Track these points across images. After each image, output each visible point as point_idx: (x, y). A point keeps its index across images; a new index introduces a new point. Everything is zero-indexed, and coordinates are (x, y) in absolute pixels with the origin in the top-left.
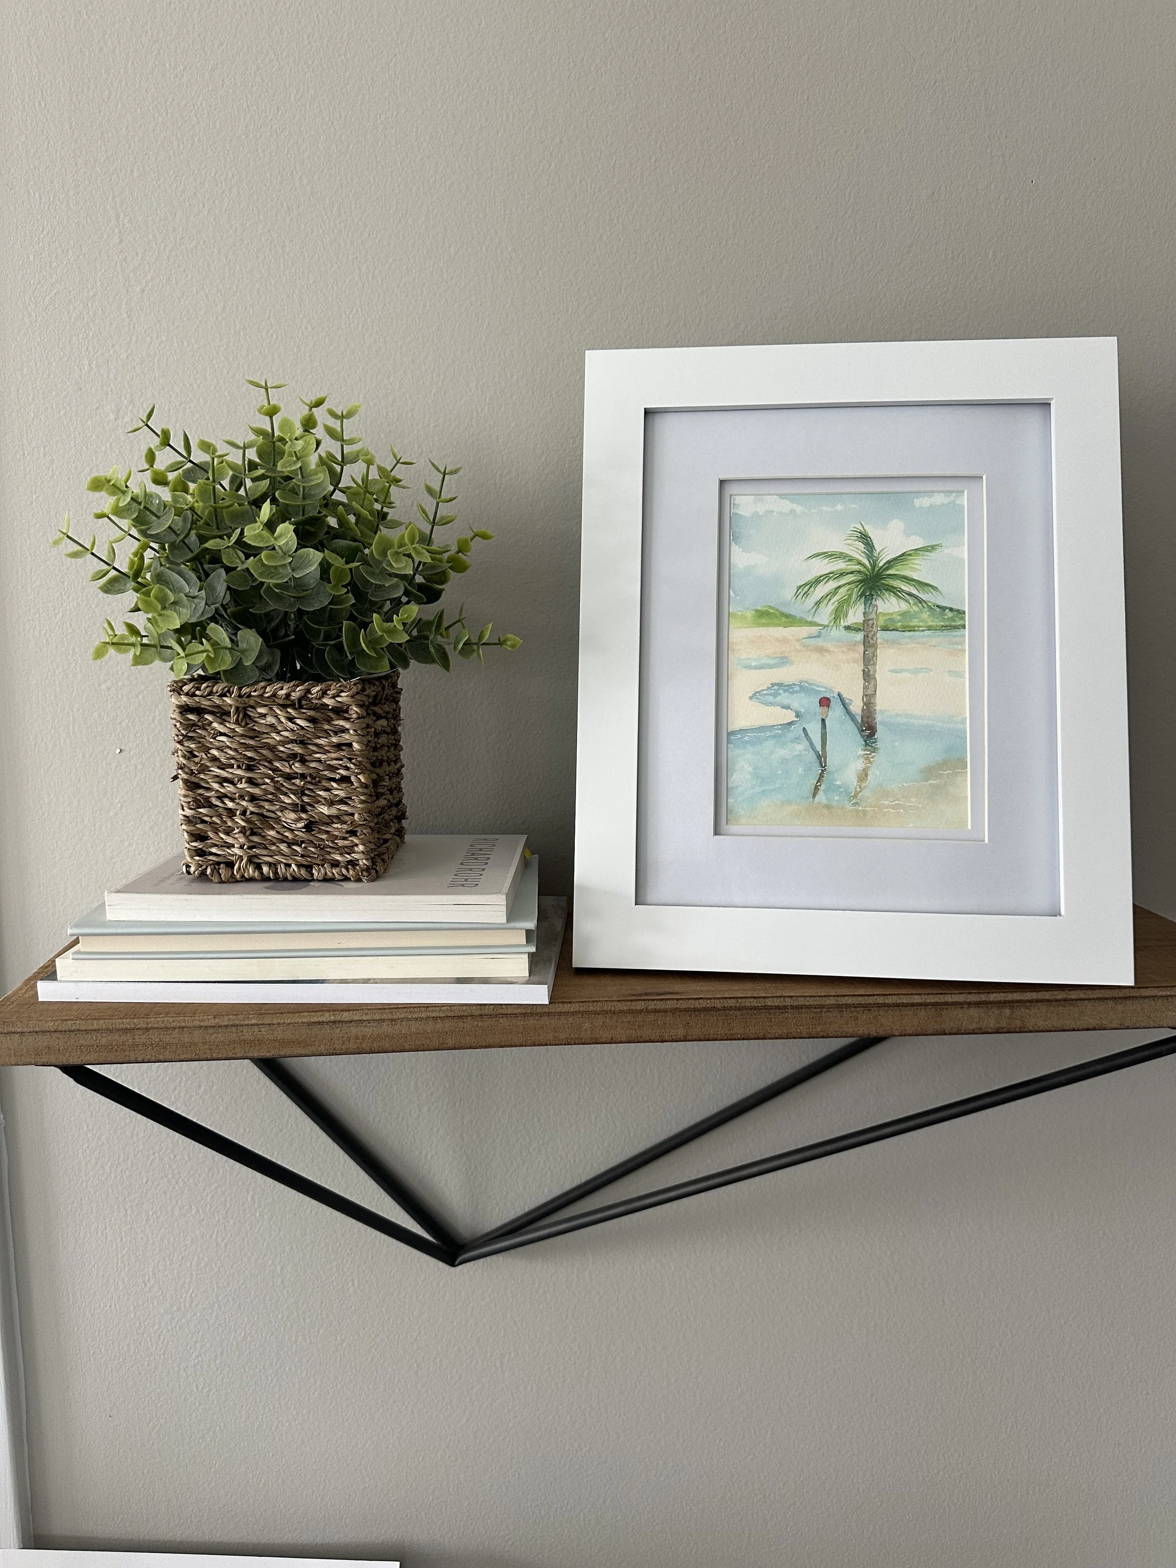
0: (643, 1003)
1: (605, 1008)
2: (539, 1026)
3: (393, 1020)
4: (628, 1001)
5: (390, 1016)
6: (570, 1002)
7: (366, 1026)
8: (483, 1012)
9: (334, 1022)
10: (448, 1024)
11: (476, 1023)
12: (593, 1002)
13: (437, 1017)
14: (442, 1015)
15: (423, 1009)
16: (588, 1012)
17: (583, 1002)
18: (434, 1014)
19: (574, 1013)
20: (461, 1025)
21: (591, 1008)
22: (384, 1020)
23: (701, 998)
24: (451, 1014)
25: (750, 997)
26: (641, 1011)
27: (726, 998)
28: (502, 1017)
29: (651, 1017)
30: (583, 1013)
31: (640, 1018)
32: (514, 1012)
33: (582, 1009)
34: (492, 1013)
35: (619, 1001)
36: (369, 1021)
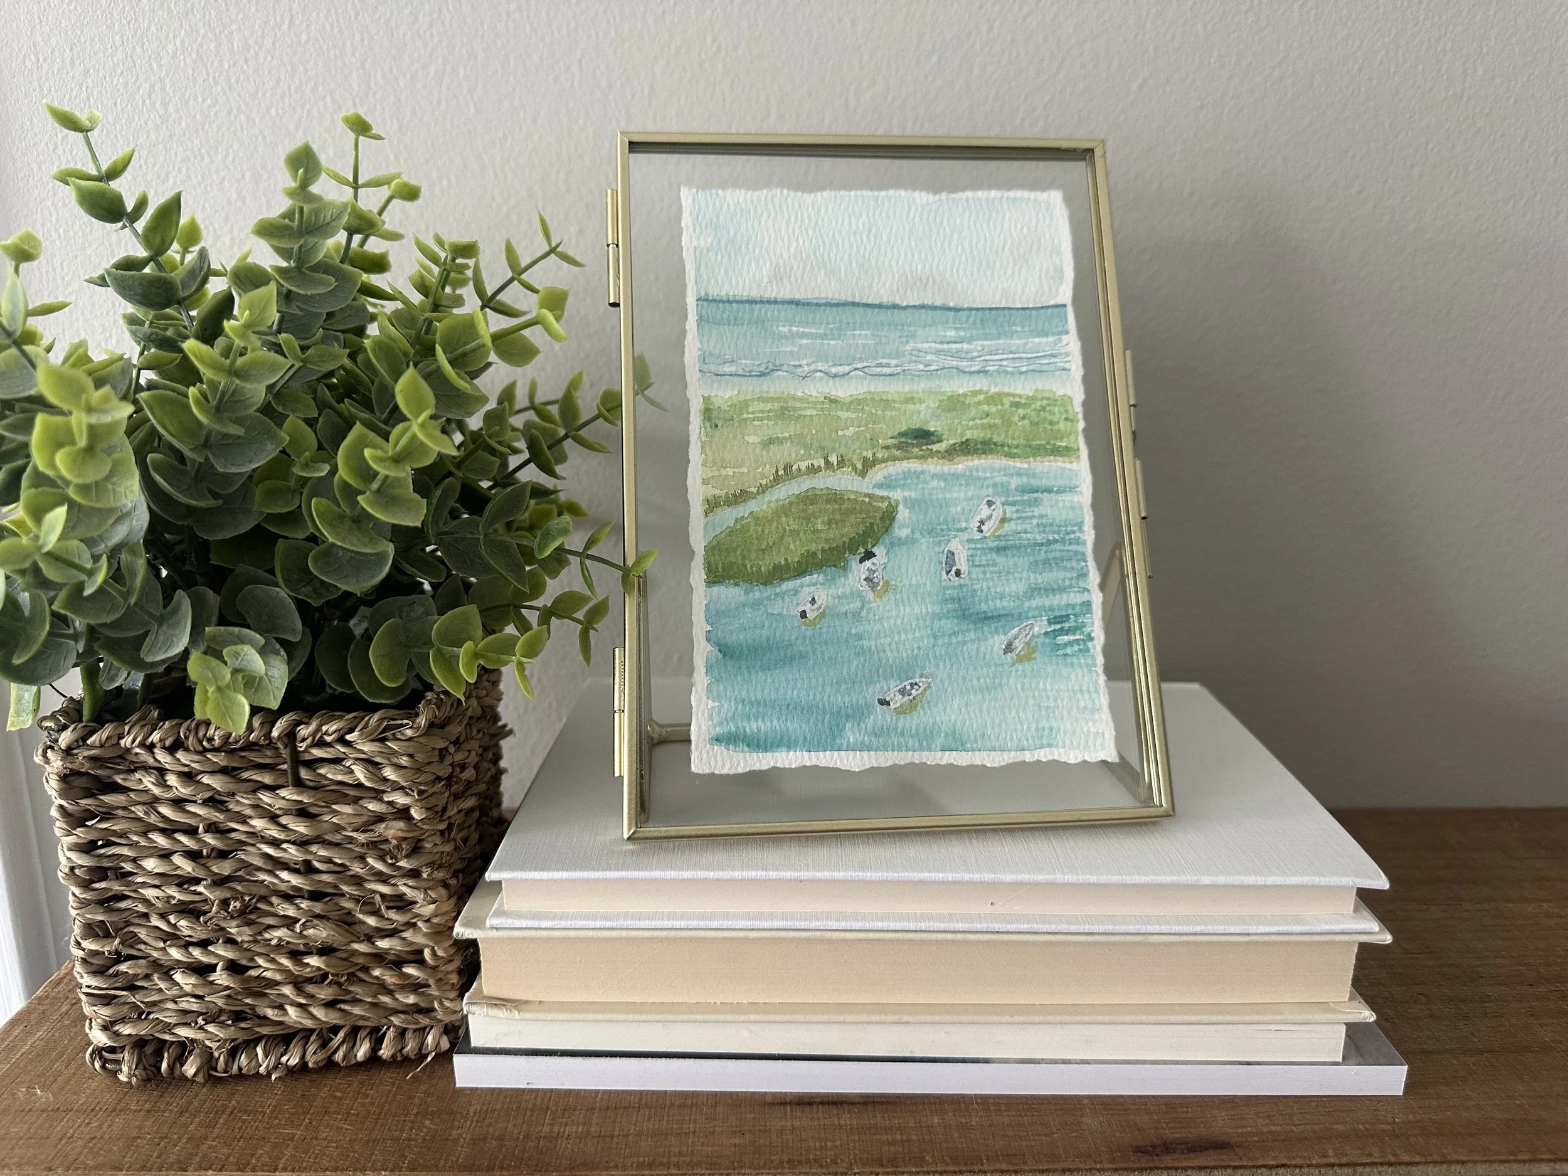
17: (1042, 1171)
23: (1283, 1166)
25: (1381, 1164)
27: (1333, 1165)
35: (1116, 1170)
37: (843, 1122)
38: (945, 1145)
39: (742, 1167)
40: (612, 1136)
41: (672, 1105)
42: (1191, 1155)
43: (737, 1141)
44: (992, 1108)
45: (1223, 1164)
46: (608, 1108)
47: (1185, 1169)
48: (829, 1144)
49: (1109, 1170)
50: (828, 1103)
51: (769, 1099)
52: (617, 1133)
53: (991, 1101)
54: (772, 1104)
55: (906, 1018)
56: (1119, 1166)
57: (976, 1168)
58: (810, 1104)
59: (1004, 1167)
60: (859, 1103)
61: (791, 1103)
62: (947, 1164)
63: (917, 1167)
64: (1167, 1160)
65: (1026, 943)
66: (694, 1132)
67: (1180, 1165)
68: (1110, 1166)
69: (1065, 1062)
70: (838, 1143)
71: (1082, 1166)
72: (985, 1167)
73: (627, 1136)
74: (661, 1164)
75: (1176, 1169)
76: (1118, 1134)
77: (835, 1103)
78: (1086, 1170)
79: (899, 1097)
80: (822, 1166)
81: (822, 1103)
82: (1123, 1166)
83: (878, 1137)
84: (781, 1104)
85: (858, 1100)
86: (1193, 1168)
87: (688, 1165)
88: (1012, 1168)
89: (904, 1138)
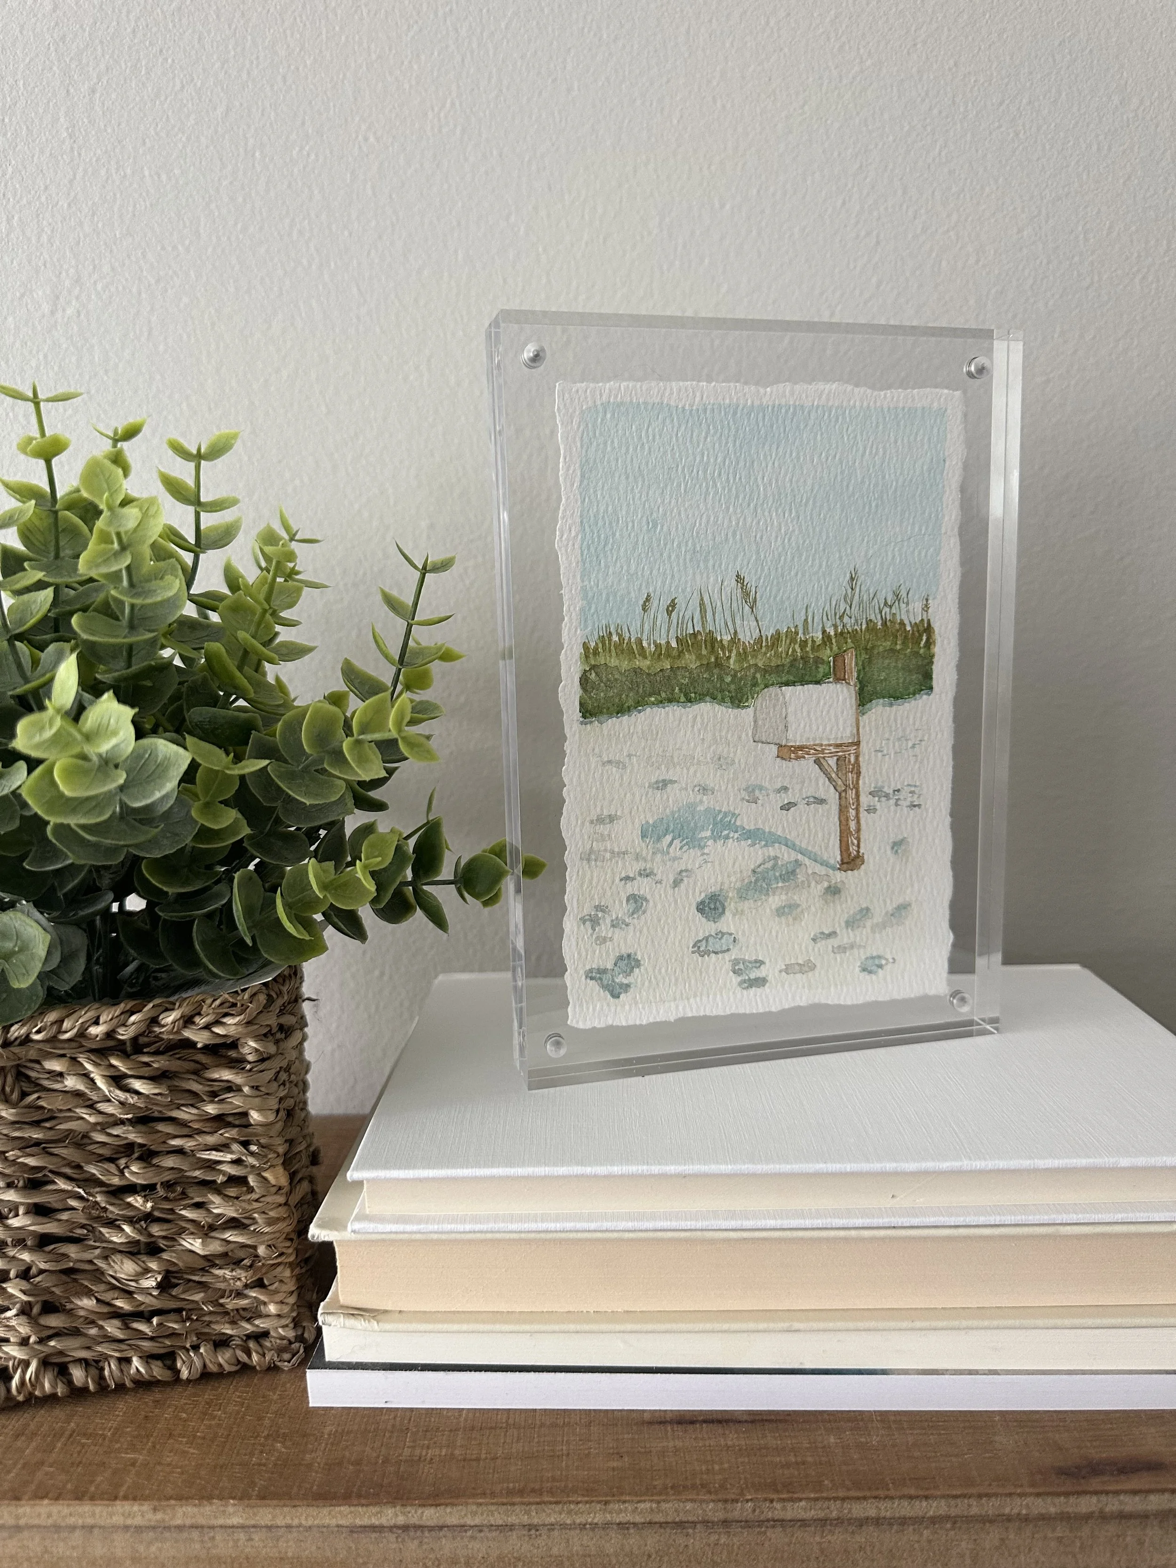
0: (1094, 1499)
1: (1007, 1511)
2: (856, 1547)
3: (530, 1527)
4: (1058, 1495)
5: (525, 1519)
6: (926, 1498)
7: (473, 1538)
8: (730, 1516)
9: (405, 1528)
10: (652, 1541)
11: (713, 1538)
12: (980, 1496)
13: (628, 1523)
14: (638, 1519)
15: (598, 1506)
16: (969, 1519)
17: (956, 1497)
18: (622, 1518)
19: (933, 1520)
20: (681, 1540)
21: (974, 1511)
22: (511, 1527)
24: (659, 1518)
26: (1087, 1517)
28: (773, 1527)
29: (1112, 1529)
30: (954, 1520)
31: (1085, 1531)
32: (799, 1517)
33: (953, 1512)
34: (751, 1517)
35: (1038, 1495)
36: (480, 1528)
37: (730, 1443)
38: (844, 1468)
39: (622, 1494)
40: (478, 1460)
41: (542, 1425)
42: (1122, 1477)
43: (615, 1464)
44: (893, 1426)
45: (1159, 1486)
46: (473, 1428)
47: (1117, 1493)
48: (717, 1467)
49: (1031, 1494)
50: (712, 1421)
51: (647, 1416)
52: (483, 1456)
53: (892, 1418)
54: (650, 1423)
55: (796, 1325)
56: (1041, 1490)
57: (881, 1493)
58: (692, 1422)
59: (912, 1492)
60: (746, 1421)
61: (671, 1422)
62: (849, 1490)
63: (816, 1492)
64: (1095, 1483)
65: (925, 1239)
66: (568, 1455)
67: (1111, 1488)
68: (1031, 1490)
69: (971, 1372)
70: (726, 1466)
71: (1000, 1491)
72: (892, 1492)
73: (495, 1459)
74: (533, 1491)
75: (1107, 1493)
76: (1037, 1454)
77: (719, 1422)
78: (1007, 1495)
79: (788, 1413)
80: (710, 1492)
81: (705, 1421)
82: (1048, 1490)
83: (769, 1458)
84: (660, 1423)
85: (745, 1418)
86: (1125, 1492)
87: (562, 1491)
88: (921, 1493)
89: (799, 1459)
